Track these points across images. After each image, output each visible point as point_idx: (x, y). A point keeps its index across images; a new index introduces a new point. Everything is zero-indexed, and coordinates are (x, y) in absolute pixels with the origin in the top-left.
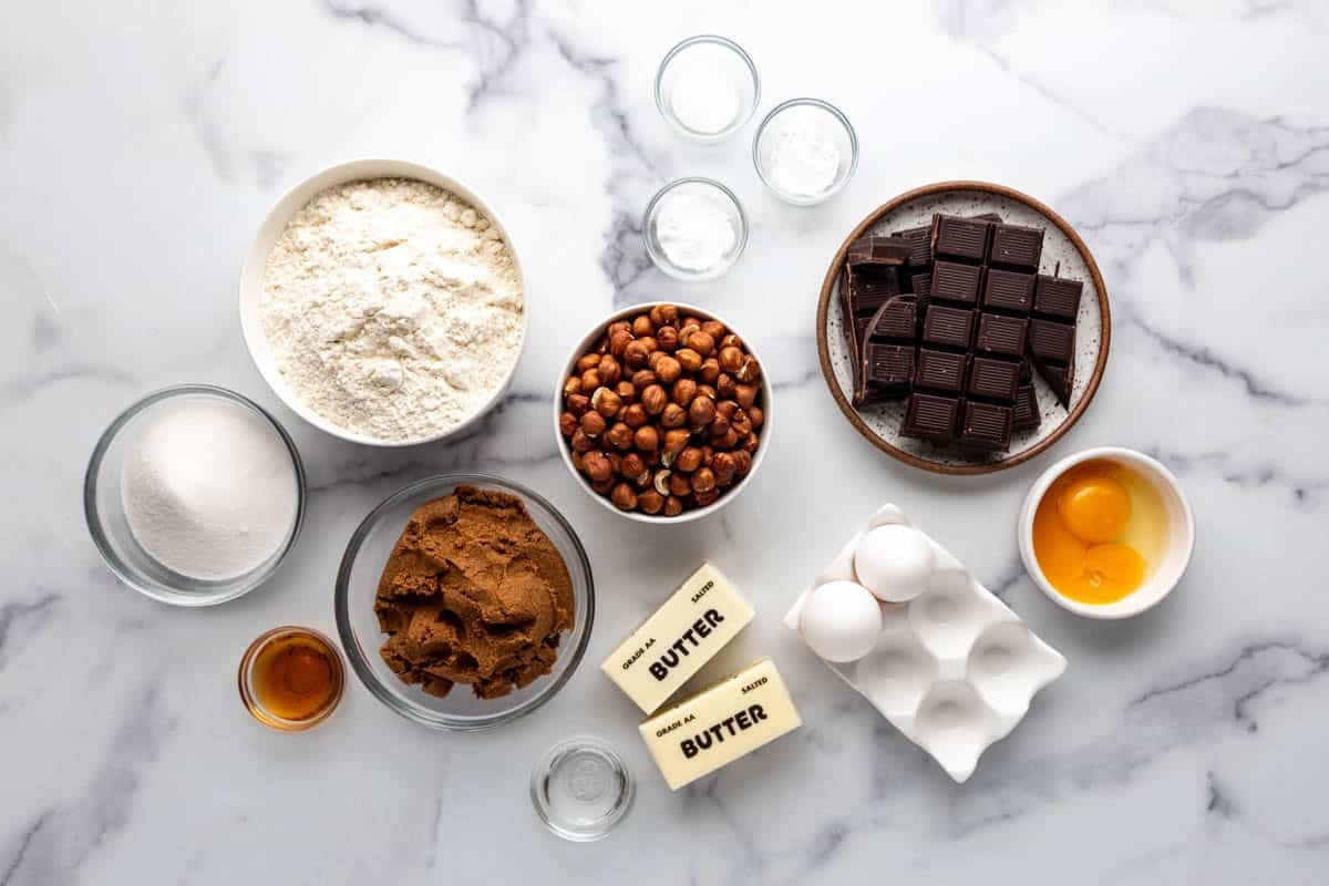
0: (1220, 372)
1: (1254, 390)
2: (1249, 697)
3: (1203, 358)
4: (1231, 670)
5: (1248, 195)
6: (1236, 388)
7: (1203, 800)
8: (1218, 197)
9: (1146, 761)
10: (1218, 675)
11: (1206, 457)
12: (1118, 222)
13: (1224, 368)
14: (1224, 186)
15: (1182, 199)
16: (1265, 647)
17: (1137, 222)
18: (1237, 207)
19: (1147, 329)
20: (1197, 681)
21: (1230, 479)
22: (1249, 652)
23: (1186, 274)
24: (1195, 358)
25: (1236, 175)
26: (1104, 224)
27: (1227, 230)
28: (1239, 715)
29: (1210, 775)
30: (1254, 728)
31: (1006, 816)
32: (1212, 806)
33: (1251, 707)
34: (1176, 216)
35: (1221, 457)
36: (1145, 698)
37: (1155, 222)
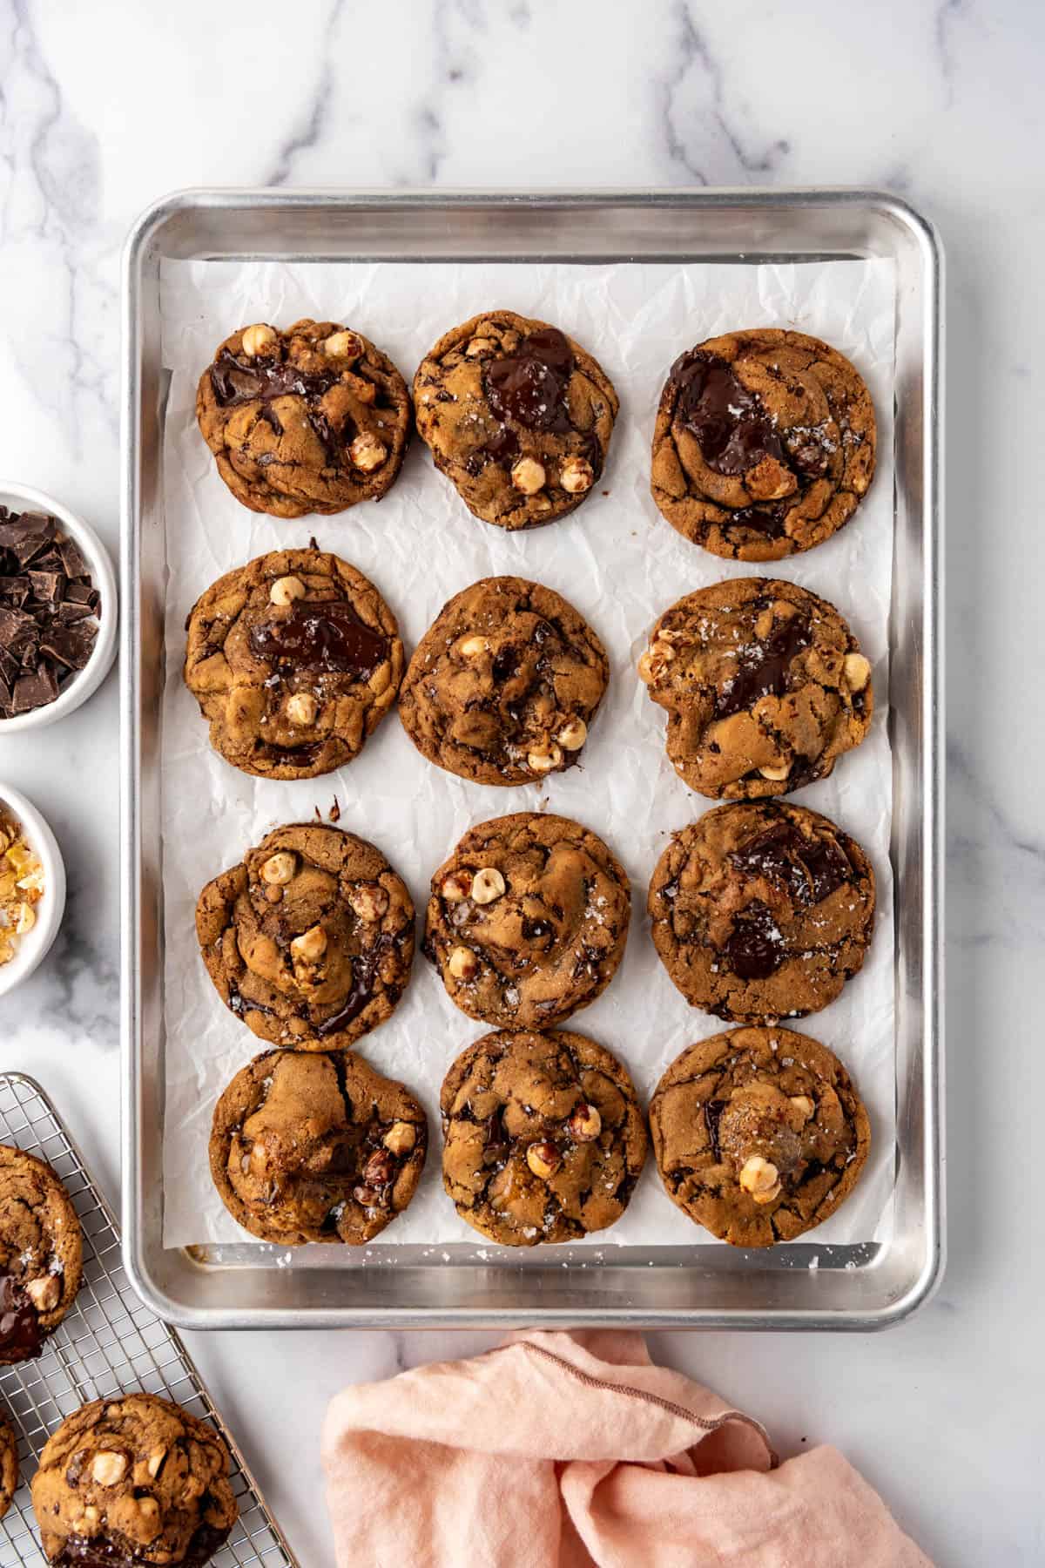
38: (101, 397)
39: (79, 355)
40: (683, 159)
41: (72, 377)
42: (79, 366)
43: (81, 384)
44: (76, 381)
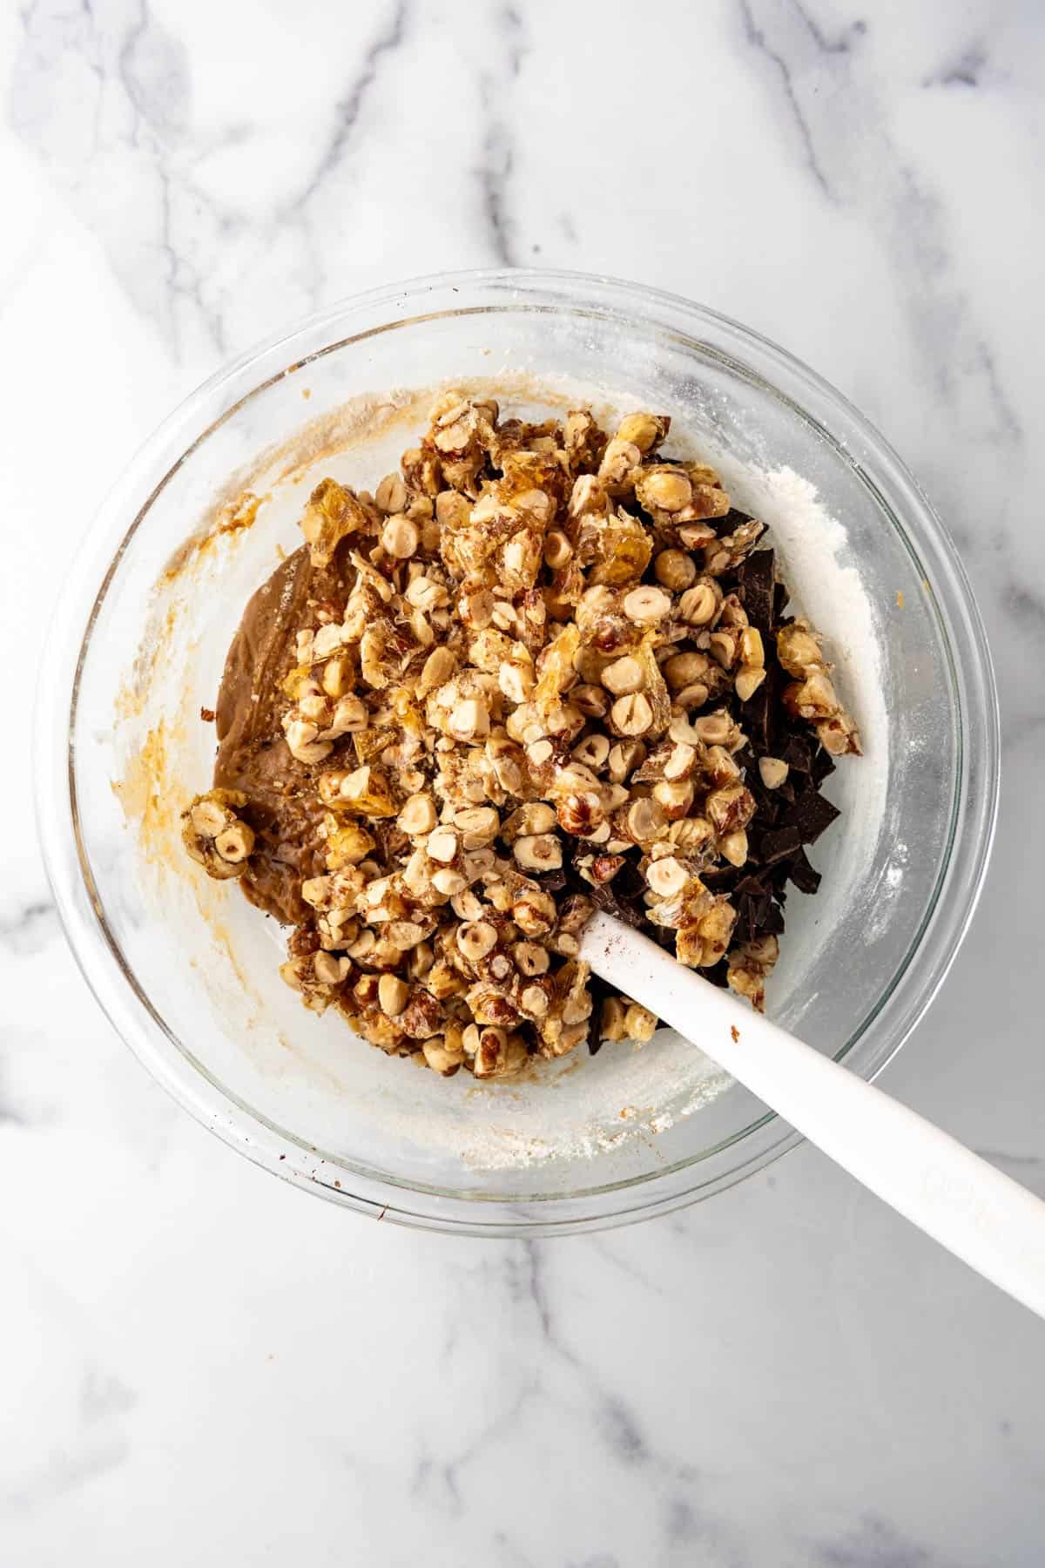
0: (369, 88)
1: (393, 38)
2: (817, 34)
3: (351, 109)
4: (777, 59)
5: (127, 51)
6: (390, 63)
7: (962, 93)
8: (131, 94)
9: (908, 174)
10: (787, 76)
11: (486, 102)
12: (166, 231)
13: (365, 81)
14: (115, 87)
15: (133, 142)
16: (747, 14)
17: (166, 203)
18: (144, 68)
19: (312, 188)
20: (796, 108)
21: (516, 68)
22: (755, 37)
23: (236, 134)
24: (350, 121)
25: (99, 70)
26: (168, 248)
27: (175, 80)
28: (843, 47)
29: (927, 84)
30: (860, 27)
31: (989, 364)
32: (969, 80)
33: (830, 31)
34: (156, 150)
35: (486, 82)
36: (821, 179)
37: (165, 179)
38: (199, 302)
39: (175, 263)
40: (761, 44)
41: (169, 282)
42: (175, 271)
43: (178, 289)
44: (174, 288)
